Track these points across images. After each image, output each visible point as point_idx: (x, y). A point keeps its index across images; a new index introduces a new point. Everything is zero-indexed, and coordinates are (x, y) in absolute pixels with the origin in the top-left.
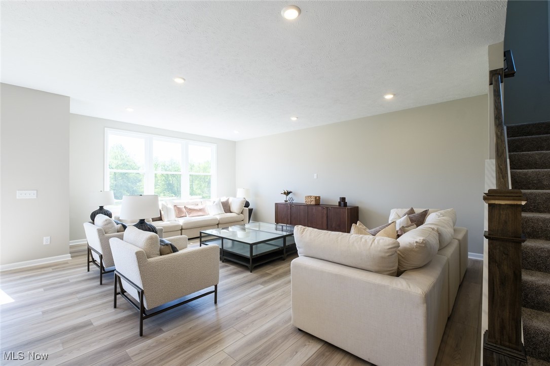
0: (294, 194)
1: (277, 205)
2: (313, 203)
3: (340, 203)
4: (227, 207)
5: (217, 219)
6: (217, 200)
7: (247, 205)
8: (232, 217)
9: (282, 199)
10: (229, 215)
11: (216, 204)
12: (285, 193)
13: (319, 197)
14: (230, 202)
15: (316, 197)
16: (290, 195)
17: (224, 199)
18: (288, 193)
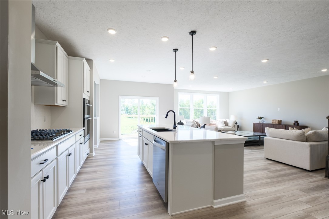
0: (265, 119)
1: (254, 124)
2: (277, 123)
3: (294, 124)
4: (226, 124)
5: (222, 129)
6: (221, 120)
7: (236, 123)
8: (229, 128)
9: (258, 121)
10: (227, 127)
11: (222, 122)
12: (259, 118)
13: (281, 120)
14: (227, 121)
15: (279, 120)
16: (262, 119)
17: (225, 120)
18: (261, 118)
